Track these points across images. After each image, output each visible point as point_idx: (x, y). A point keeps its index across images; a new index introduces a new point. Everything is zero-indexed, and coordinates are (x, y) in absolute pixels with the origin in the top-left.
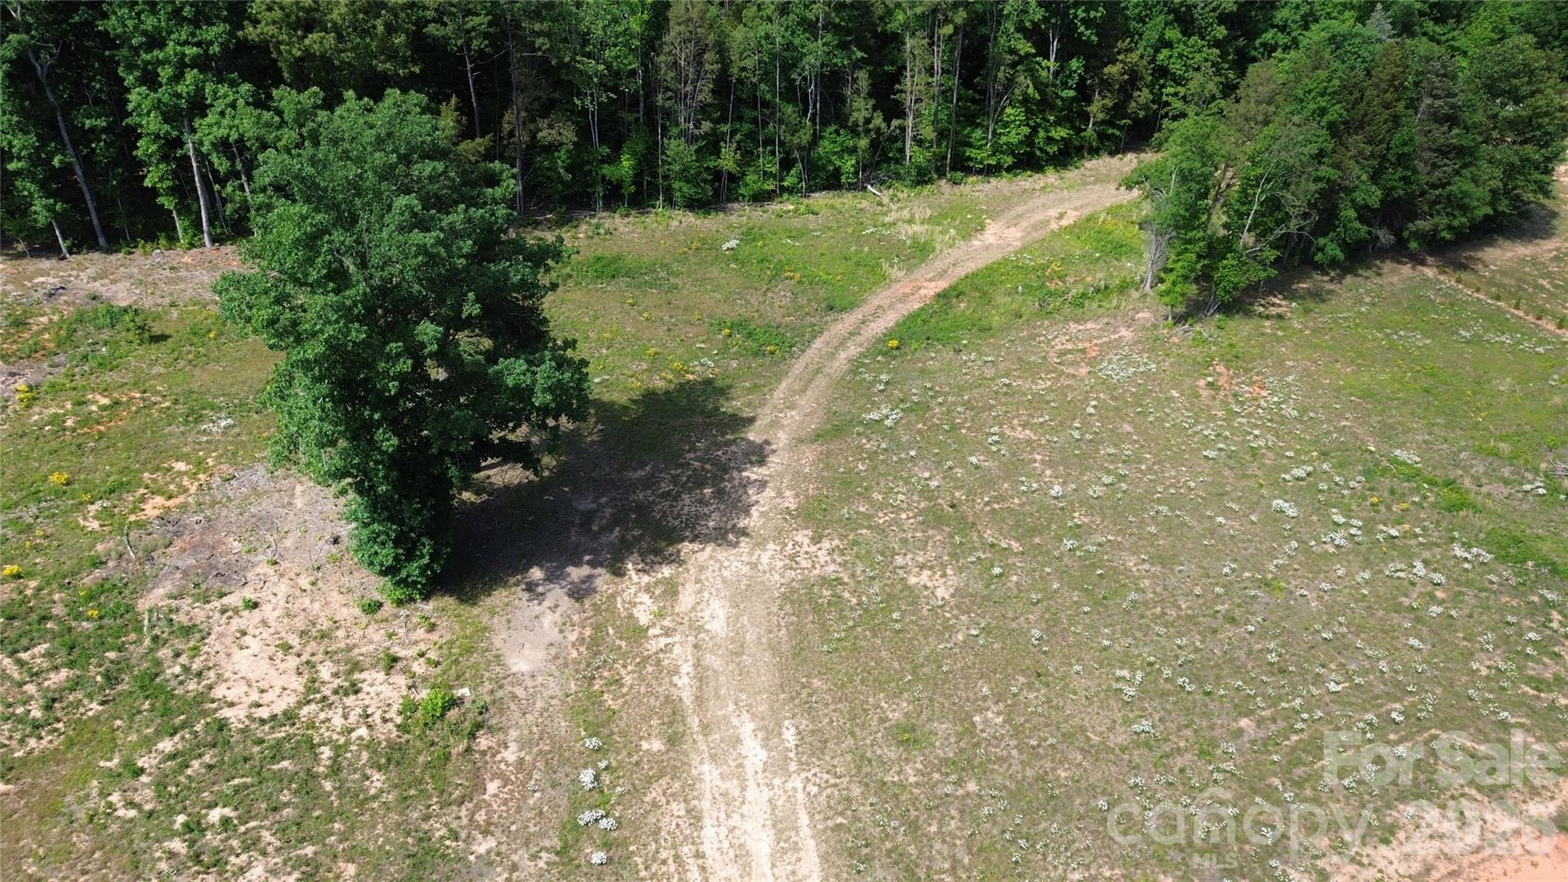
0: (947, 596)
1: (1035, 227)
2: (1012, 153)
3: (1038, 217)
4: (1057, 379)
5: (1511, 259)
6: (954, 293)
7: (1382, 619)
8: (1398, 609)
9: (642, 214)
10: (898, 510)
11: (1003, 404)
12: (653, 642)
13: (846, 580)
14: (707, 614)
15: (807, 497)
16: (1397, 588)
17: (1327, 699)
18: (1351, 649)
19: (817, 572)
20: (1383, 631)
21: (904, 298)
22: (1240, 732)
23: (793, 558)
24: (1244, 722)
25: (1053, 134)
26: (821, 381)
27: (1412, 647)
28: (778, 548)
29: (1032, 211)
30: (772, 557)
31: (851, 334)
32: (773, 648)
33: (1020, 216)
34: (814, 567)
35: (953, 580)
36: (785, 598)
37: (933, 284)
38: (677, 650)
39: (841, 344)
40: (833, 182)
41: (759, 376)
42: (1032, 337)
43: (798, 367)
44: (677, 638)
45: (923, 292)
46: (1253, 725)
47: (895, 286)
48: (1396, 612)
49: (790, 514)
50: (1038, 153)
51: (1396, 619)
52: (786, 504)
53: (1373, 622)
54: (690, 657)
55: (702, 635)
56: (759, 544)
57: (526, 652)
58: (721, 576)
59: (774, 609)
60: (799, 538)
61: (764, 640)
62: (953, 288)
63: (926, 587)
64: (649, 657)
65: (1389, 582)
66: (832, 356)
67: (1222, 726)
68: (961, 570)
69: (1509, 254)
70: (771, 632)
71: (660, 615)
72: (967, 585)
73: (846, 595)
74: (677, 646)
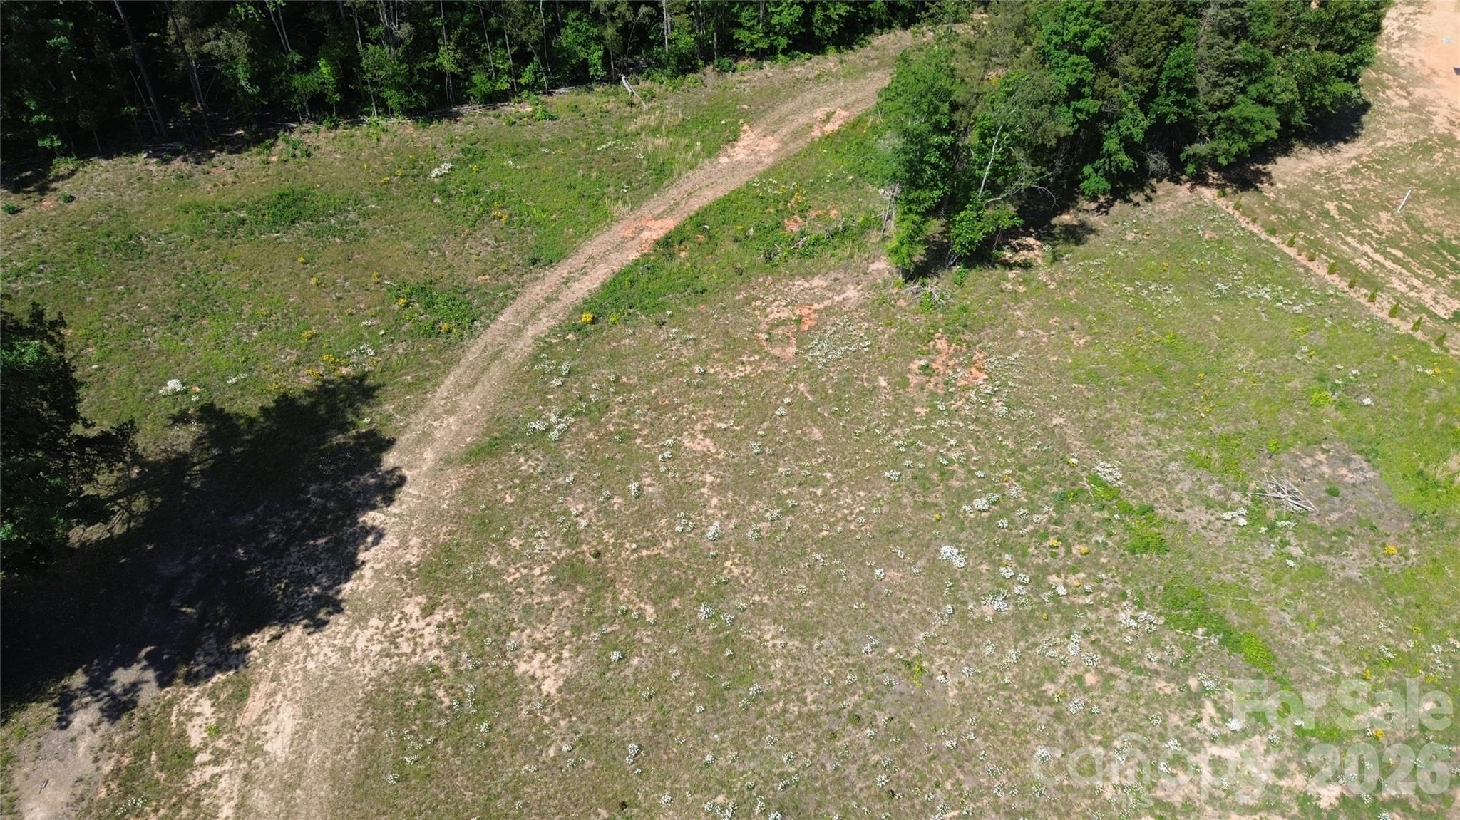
0: (553, 691)
1: (795, 136)
2: (787, 34)
3: (802, 120)
4: (758, 364)
5: (1303, 174)
6: (678, 238)
8: (1040, 699)
9: (353, 124)
10: (533, 561)
11: (690, 400)
12: (197, 773)
13: (446, 670)
14: (270, 729)
15: (435, 546)
19: (415, 659)
21: (619, 247)
23: (393, 640)
26: (496, 371)
28: (381, 624)
29: (796, 111)
30: (371, 640)
31: (548, 300)
32: (335, 776)
33: (782, 120)
34: (414, 652)
35: (567, 668)
36: (370, 701)
37: (659, 223)
38: (224, 783)
39: (533, 314)
40: (580, 77)
41: (424, 365)
42: (748, 302)
43: (474, 351)
44: (227, 767)
45: (645, 235)
47: (616, 227)
48: (1036, 704)
49: (408, 572)
50: (816, 33)
51: (1034, 715)
52: (409, 557)
54: (235, 795)
55: (258, 760)
56: (358, 620)
57: (48, 792)
58: (304, 669)
59: (352, 718)
60: (408, 610)
61: (328, 765)
62: (680, 229)
63: (533, 678)
64: (187, 795)
65: (1039, 661)
66: (518, 332)
68: (578, 651)
69: (1303, 166)
70: (339, 751)
71: (216, 731)
72: (580, 674)
73: (441, 693)
74: (226, 776)
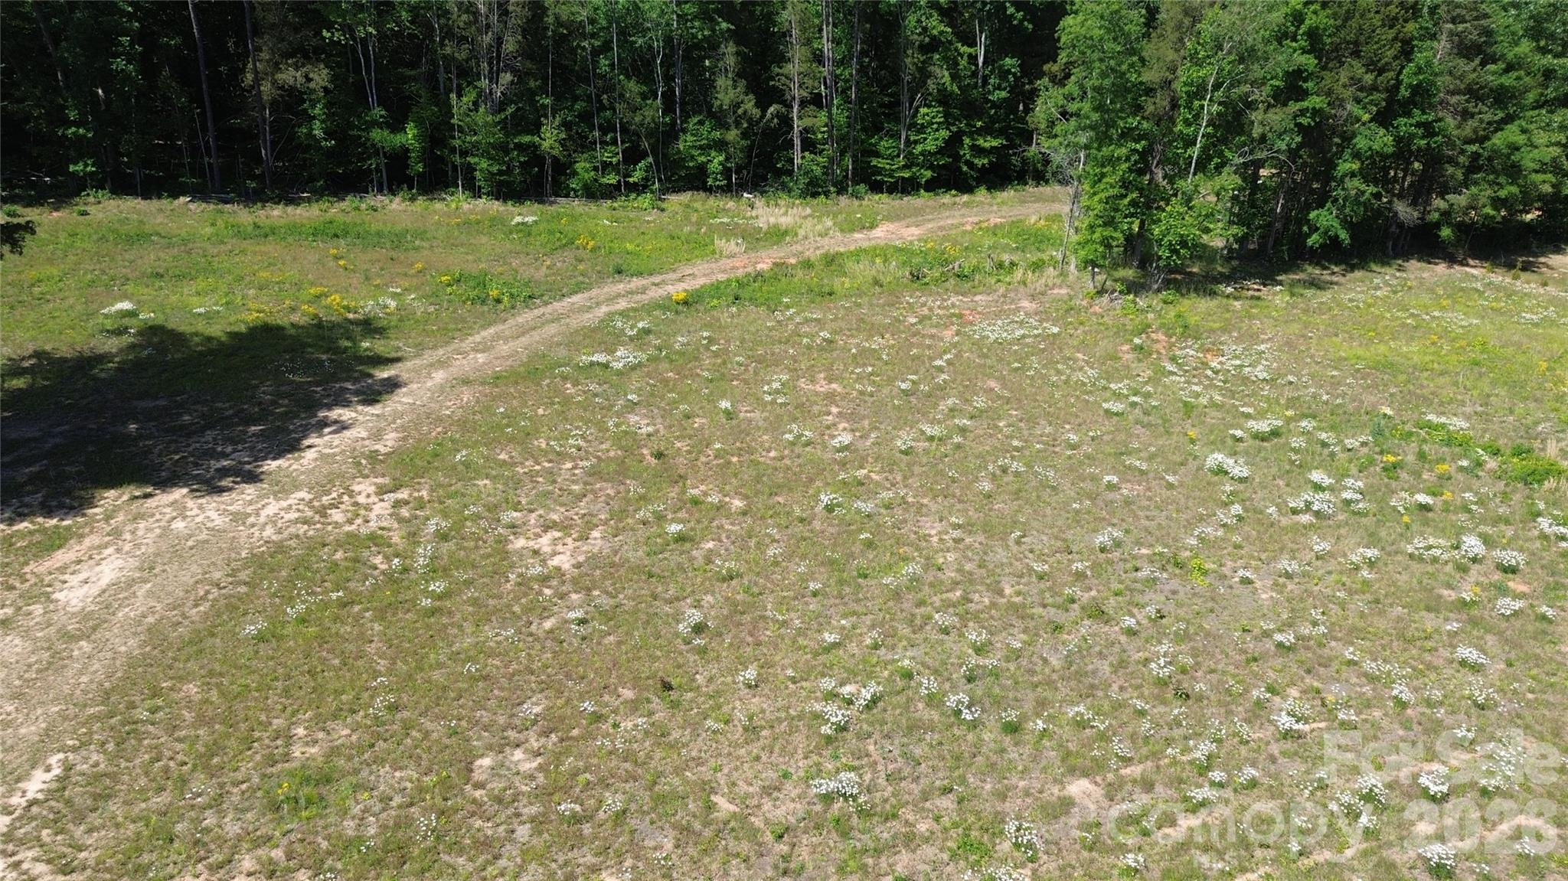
0: (566, 566)
2: (931, 167)
3: (951, 221)
7: (1399, 619)
8: (1434, 606)
10: (563, 458)
13: (395, 540)
15: (421, 440)
16: (1432, 576)
17: (1275, 749)
18: (1335, 665)
19: (348, 529)
20: (1401, 636)
22: (1067, 804)
24: (1078, 788)
25: (981, 142)
27: (1463, 663)
28: (310, 496)
29: (945, 218)
30: (287, 508)
31: (633, 293)
32: (156, 631)
33: (927, 220)
34: (349, 523)
36: (255, 561)
37: (777, 261)
39: (610, 300)
40: (696, 181)
43: (527, 316)
46: (1098, 792)
47: (725, 261)
48: (1428, 609)
49: (372, 458)
50: (965, 168)
51: (1430, 622)
52: (378, 447)
53: (1381, 624)
56: (276, 492)
58: (166, 528)
59: (218, 575)
60: (358, 487)
61: (151, 619)
63: (537, 553)
65: (1415, 566)
66: (587, 309)
67: (1027, 793)
70: (177, 607)
72: (614, 552)
